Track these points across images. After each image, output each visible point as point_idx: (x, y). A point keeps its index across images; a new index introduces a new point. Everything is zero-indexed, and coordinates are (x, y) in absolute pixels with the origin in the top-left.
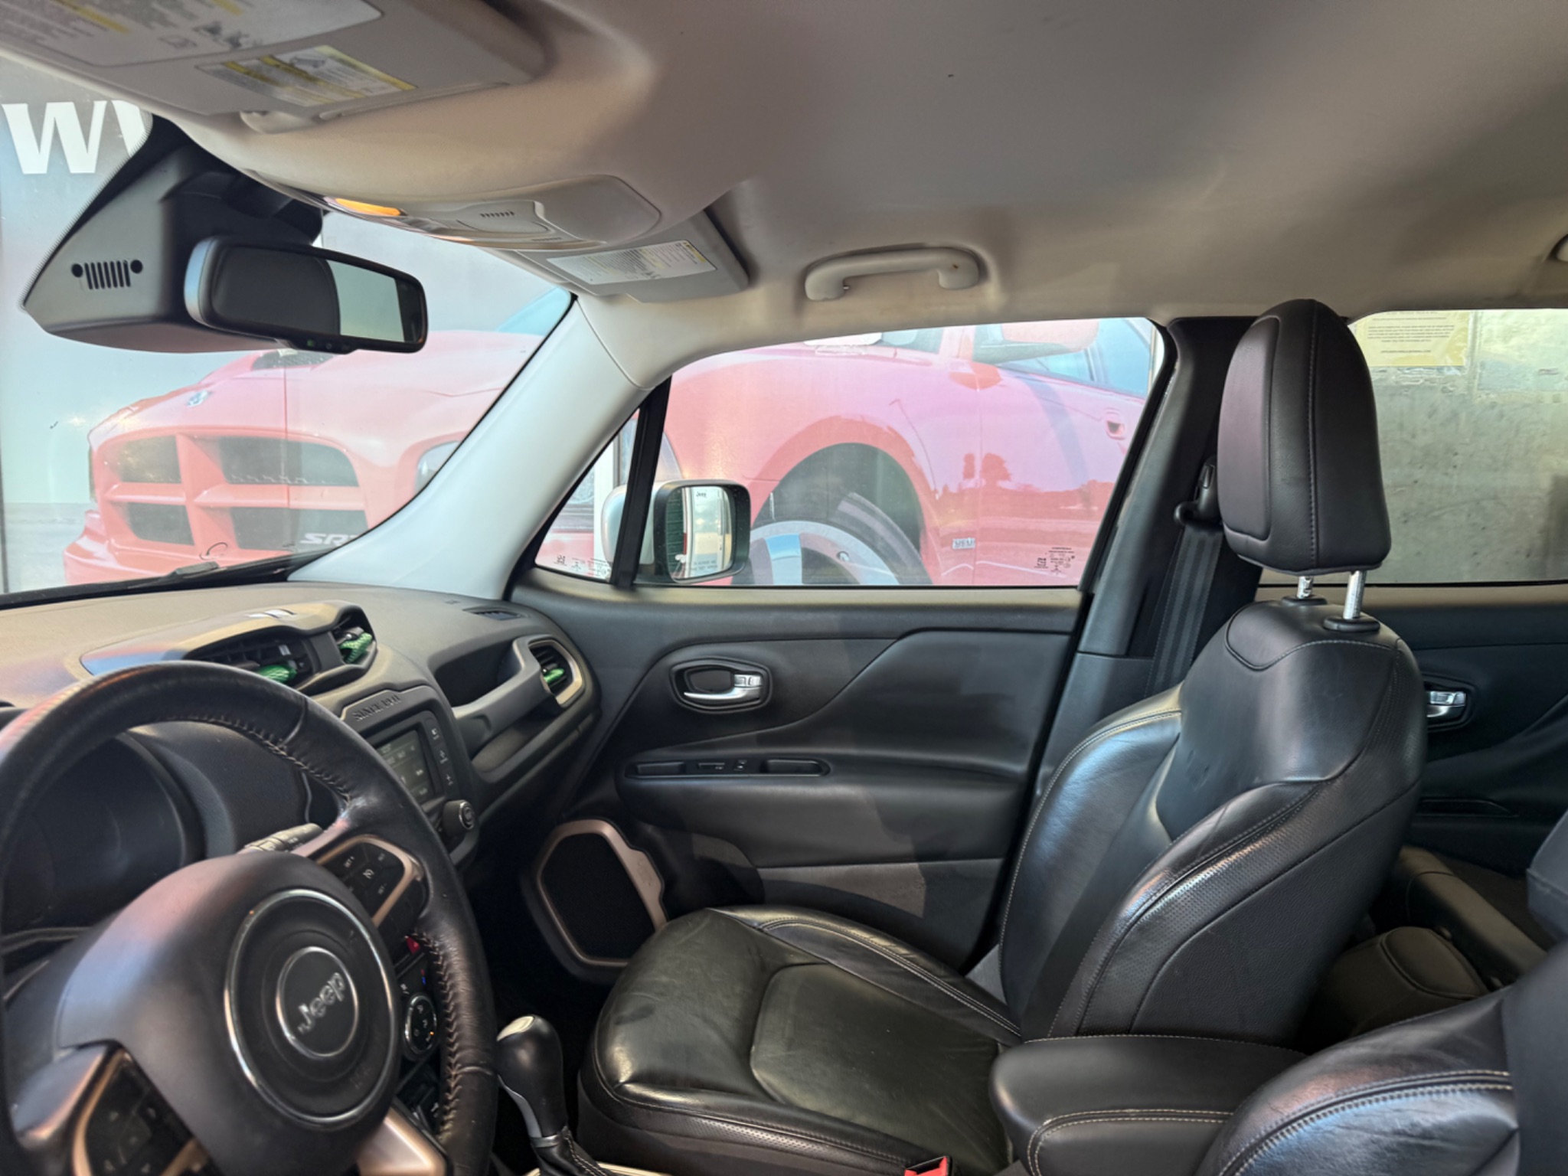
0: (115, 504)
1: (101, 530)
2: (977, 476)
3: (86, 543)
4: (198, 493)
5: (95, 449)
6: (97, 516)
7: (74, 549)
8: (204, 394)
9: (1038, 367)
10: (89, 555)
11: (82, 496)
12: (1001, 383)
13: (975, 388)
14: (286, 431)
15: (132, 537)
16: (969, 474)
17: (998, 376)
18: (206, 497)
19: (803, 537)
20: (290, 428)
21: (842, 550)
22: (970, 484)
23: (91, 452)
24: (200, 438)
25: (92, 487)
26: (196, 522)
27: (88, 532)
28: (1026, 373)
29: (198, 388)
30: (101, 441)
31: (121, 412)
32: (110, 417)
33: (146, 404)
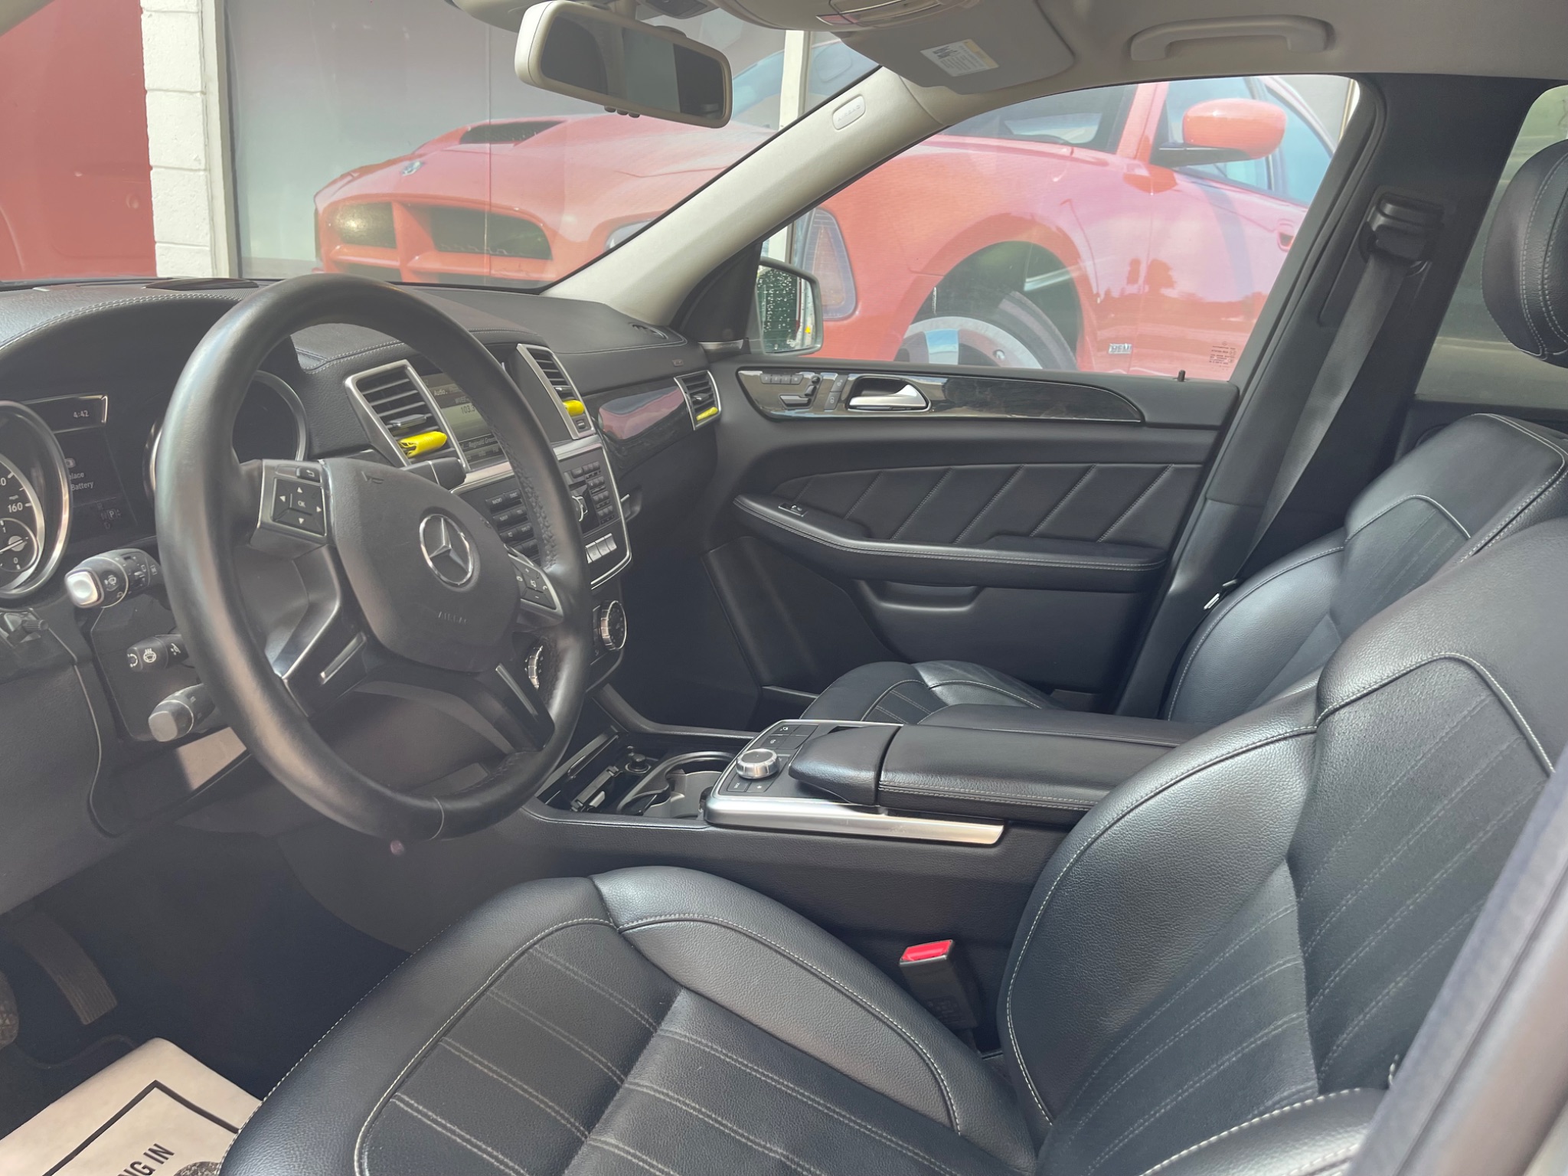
0: (337, 263)
2: (1141, 280)
4: (412, 258)
5: (321, 210)
8: (417, 164)
9: (1215, 172)
12: (1176, 188)
13: (1150, 192)
14: (490, 205)
16: (1132, 278)
17: (1173, 179)
18: (419, 262)
19: (962, 333)
20: (493, 201)
21: (999, 348)
22: (1132, 289)
23: (316, 211)
24: (414, 206)
25: (316, 246)
28: (1202, 178)
29: (411, 158)
30: (326, 204)
31: (343, 176)
32: (334, 182)
33: (365, 170)
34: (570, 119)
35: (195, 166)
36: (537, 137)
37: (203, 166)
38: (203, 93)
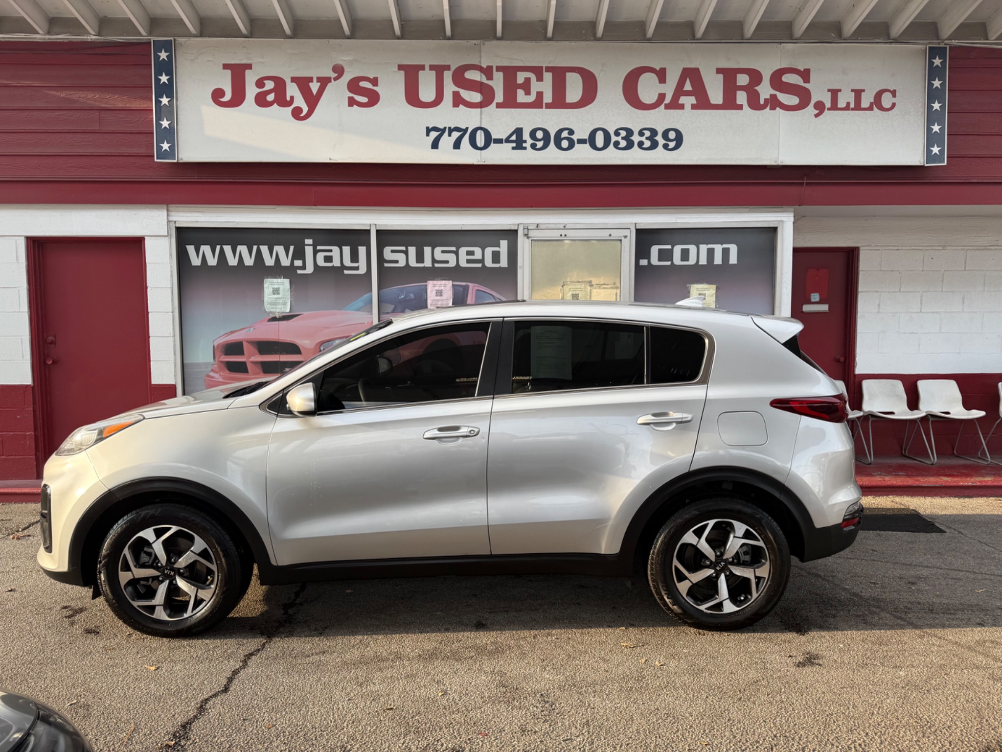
0: (222, 362)
1: (217, 370)
3: (212, 374)
4: (250, 357)
5: (215, 346)
6: (216, 366)
7: (208, 376)
8: (252, 329)
10: (213, 377)
11: (211, 360)
14: (278, 339)
15: (228, 372)
18: (253, 359)
20: (280, 338)
23: (214, 347)
24: (251, 342)
25: (214, 357)
26: (249, 366)
27: (212, 370)
29: (250, 327)
30: (218, 343)
31: (224, 335)
32: (221, 337)
33: (232, 332)
34: (305, 313)
35: (169, 335)
36: (294, 319)
37: (172, 335)
38: (173, 312)
